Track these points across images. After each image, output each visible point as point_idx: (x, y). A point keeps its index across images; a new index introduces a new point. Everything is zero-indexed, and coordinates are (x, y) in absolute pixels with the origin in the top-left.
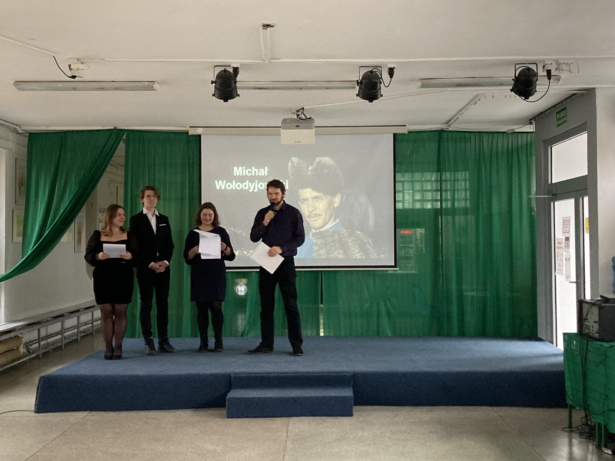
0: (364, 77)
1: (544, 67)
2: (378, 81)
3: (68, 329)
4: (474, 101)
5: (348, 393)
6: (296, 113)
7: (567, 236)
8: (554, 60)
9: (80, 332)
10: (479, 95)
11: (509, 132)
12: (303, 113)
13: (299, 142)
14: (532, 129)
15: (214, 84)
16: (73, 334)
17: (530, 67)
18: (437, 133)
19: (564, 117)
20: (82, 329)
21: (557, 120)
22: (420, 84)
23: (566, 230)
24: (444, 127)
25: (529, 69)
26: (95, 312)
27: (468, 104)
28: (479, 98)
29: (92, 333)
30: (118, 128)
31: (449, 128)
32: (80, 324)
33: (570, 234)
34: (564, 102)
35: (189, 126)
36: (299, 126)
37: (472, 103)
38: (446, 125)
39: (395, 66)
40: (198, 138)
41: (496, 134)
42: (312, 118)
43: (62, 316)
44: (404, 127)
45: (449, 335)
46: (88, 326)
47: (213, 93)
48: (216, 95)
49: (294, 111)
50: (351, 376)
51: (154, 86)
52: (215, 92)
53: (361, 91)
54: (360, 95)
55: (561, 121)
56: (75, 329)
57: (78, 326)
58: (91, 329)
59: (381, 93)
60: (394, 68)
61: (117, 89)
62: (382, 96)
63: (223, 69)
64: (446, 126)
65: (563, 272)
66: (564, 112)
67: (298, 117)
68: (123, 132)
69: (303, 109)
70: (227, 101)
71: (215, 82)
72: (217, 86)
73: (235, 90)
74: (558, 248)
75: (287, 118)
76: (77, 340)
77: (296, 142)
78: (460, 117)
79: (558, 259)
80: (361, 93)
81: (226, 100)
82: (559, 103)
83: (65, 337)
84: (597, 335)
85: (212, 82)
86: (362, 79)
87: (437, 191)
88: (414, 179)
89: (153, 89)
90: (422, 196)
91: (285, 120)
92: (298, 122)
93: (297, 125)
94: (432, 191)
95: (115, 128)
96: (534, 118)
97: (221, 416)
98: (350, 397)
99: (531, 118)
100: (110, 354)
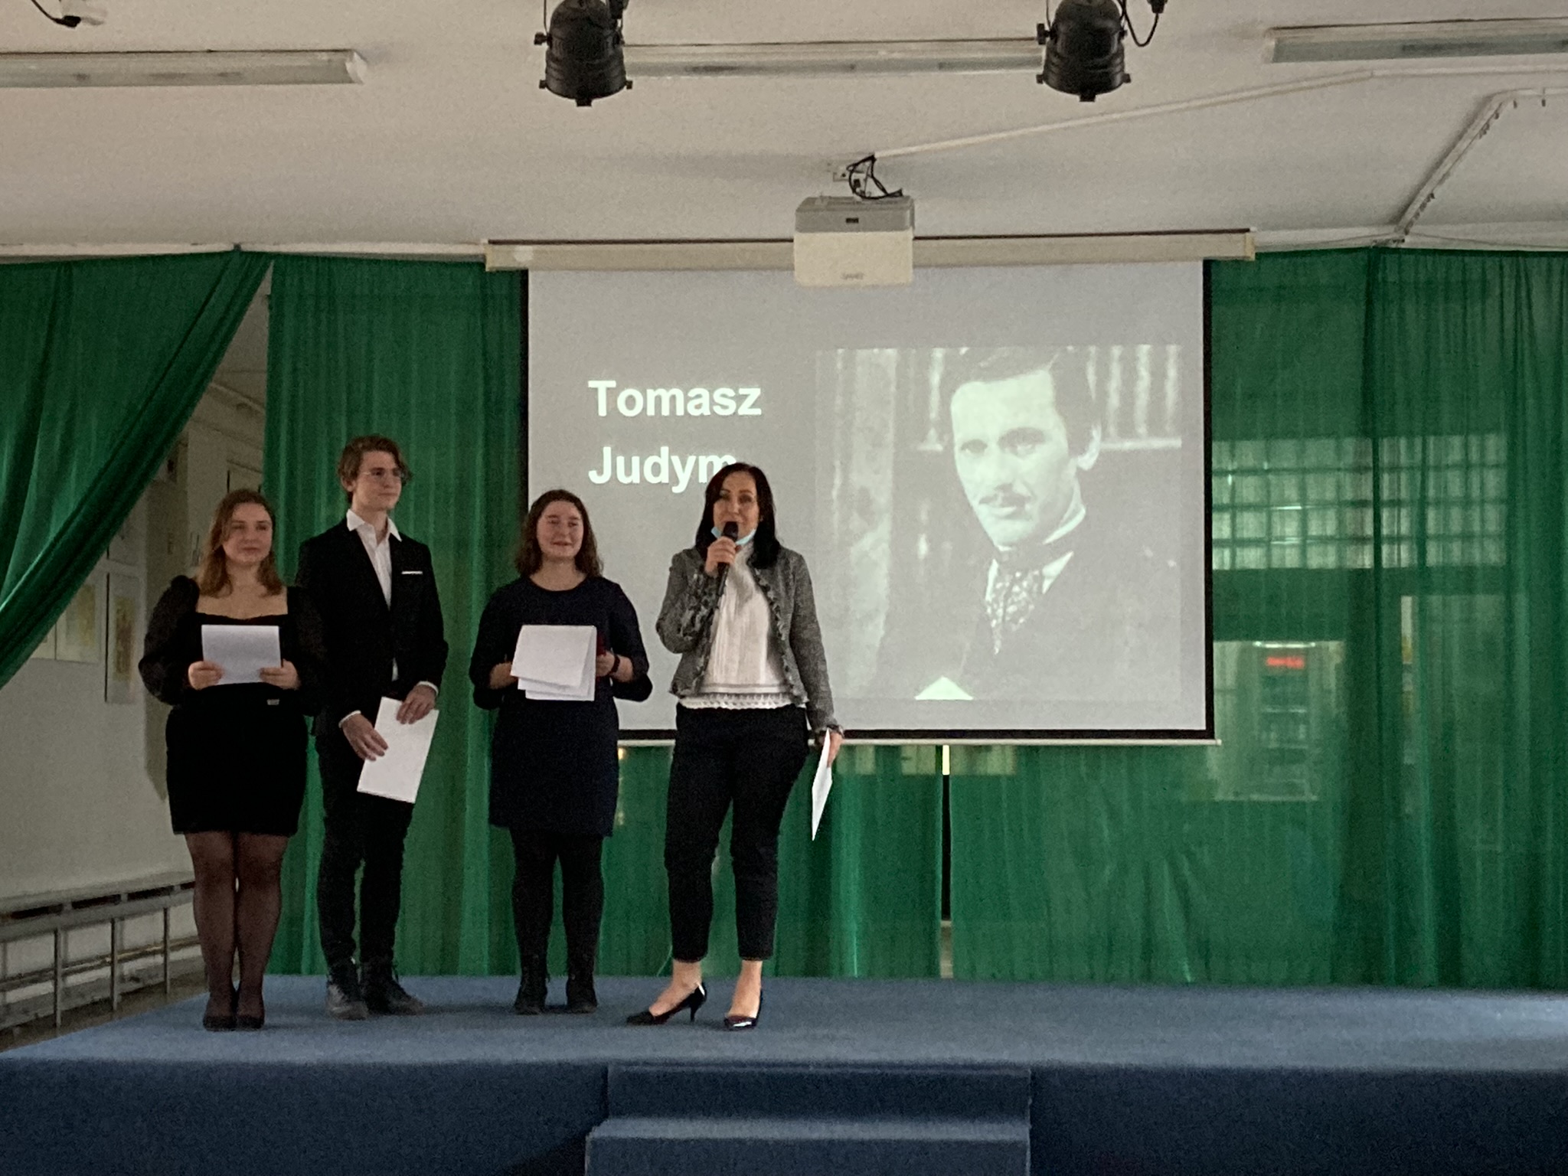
0: (1064, 13)
2: (1110, 24)
3: (81, 962)
4: (1478, 120)
5: (1013, 1132)
6: (848, 175)
9: (122, 979)
10: (1495, 94)
12: (873, 177)
13: (858, 277)
15: (545, 46)
16: (97, 984)
18: (1363, 255)
20: (128, 968)
22: (1273, 43)
24: (1386, 234)
26: (172, 912)
27: (1460, 137)
28: (1495, 106)
29: (163, 985)
30: (246, 248)
31: (1408, 239)
32: (123, 951)
35: (486, 241)
36: (856, 221)
37: (1474, 131)
38: (1392, 228)
40: (518, 279)
42: (905, 193)
43: (55, 909)
44: (1240, 236)
45: (1404, 980)
46: (150, 961)
47: (543, 77)
48: (554, 84)
49: (843, 169)
50: (1024, 1080)
51: (348, 66)
52: (547, 72)
53: (1055, 60)
54: (1053, 78)
56: (99, 967)
57: (110, 959)
58: (162, 972)
59: (1127, 70)
61: (224, 77)
62: (1127, 79)
64: (1395, 231)
67: (854, 191)
68: (262, 262)
69: (872, 159)
70: (588, 104)
71: (549, 39)
72: (556, 56)
73: (616, 63)
75: (817, 195)
76: (108, 1001)
77: (847, 277)
78: (1438, 192)
80: (1054, 69)
81: (584, 100)
83: (68, 992)
85: (539, 39)
86: (1055, 22)
87: (1359, 504)
88: (1310, 461)
89: (345, 78)
90: (1341, 522)
91: (810, 201)
92: (857, 206)
93: (852, 215)
94: (1340, 504)
95: (237, 247)
98: (1014, 1148)
100: (224, 1011)
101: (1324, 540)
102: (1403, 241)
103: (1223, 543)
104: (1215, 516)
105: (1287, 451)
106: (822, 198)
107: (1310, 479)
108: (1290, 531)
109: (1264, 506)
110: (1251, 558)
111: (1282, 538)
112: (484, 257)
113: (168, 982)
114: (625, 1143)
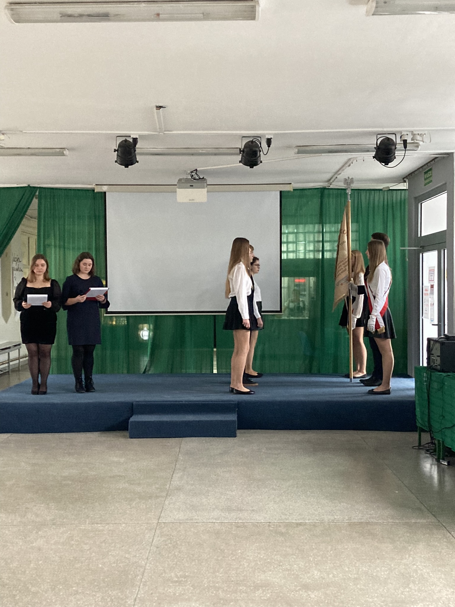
0: (245, 146)
1: (401, 137)
2: (257, 149)
4: (348, 163)
5: (233, 417)
6: (190, 173)
7: (432, 284)
8: (410, 132)
10: (352, 158)
11: (384, 190)
12: (196, 174)
13: (193, 200)
14: (405, 187)
15: (116, 152)
17: (389, 137)
18: (320, 190)
19: (431, 176)
21: (425, 179)
22: (297, 150)
23: (431, 278)
24: (325, 185)
25: (388, 139)
27: (343, 166)
28: (352, 160)
30: (31, 186)
31: (331, 186)
33: (434, 282)
34: (429, 164)
35: (95, 184)
36: (192, 186)
37: (347, 165)
38: (327, 183)
39: (272, 137)
40: (103, 194)
41: (373, 191)
42: (205, 178)
44: (289, 185)
46: (5, 365)
48: (118, 162)
50: (236, 404)
51: (65, 152)
52: (117, 159)
53: (243, 158)
54: (243, 162)
55: (428, 181)
59: (261, 160)
60: (271, 138)
61: (32, 155)
62: (261, 162)
63: (124, 139)
64: (328, 184)
65: (428, 316)
66: (430, 172)
67: (192, 178)
68: (36, 189)
69: (196, 170)
70: (128, 167)
71: (117, 151)
72: (119, 155)
73: (134, 157)
74: (425, 295)
75: (182, 178)
77: (190, 200)
78: (338, 177)
79: (425, 304)
80: (243, 160)
82: (425, 165)
84: (439, 367)
85: (115, 151)
86: (244, 148)
87: (318, 242)
88: (306, 231)
89: (63, 155)
90: (314, 246)
91: (181, 180)
92: (192, 182)
93: (191, 185)
94: (314, 242)
95: (29, 185)
96: (406, 177)
97: (124, 437)
98: (233, 422)
99: (404, 177)
100: (36, 390)
101: (310, 251)
103: (284, 252)
104: (282, 245)
105: (301, 228)
106: (184, 179)
107: (307, 234)
108: (301, 248)
109: (296, 242)
110: (291, 256)
111: (299, 251)
113: (10, 371)
114: (138, 422)
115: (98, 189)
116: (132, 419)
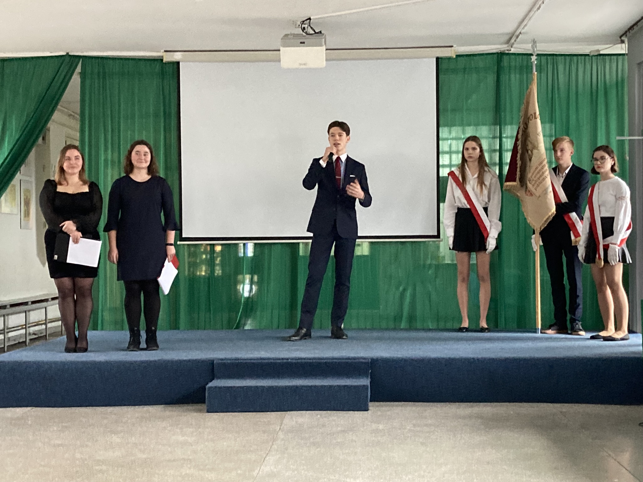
3: (14, 327)
5: (364, 382)
6: (301, 25)
9: (30, 334)
11: (592, 54)
12: (310, 26)
13: (305, 64)
14: (623, 49)
16: (20, 336)
18: (496, 56)
20: (32, 330)
24: (503, 48)
26: (48, 308)
27: (530, 11)
30: (71, 54)
32: (30, 323)
35: (163, 51)
36: (304, 43)
37: (535, 9)
38: (506, 46)
40: (176, 66)
41: (575, 58)
42: (322, 32)
43: (3, 307)
44: (450, 48)
46: (40, 327)
49: (299, 23)
50: (368, 363)
56: (22, 328)
57: (25, 326)
58: (45, 331)
64: (508, 47)
67: (303, 31)
68: (77, 59)
69: (310, 19)
75: (289, 33)
76: (25, 342)
77: (300, 64)
78: (523, 32)
83: (9, 338)
91: (286, 35)
92: (304, 38)
93: (302, 41)
95: (68, 53)
96: (625, 34)
97: (200, 411)
98: (365, 387)
99: (621, 34)
100: (73, 345)
102: (511, 50)
104: (441, 155)
106: (291, 34)
112: (162, 57)
113: (47, 335)
114: (220, 388)
115: (167, 58)
116: (210, 385)
